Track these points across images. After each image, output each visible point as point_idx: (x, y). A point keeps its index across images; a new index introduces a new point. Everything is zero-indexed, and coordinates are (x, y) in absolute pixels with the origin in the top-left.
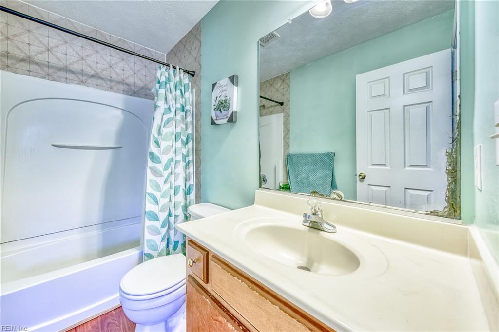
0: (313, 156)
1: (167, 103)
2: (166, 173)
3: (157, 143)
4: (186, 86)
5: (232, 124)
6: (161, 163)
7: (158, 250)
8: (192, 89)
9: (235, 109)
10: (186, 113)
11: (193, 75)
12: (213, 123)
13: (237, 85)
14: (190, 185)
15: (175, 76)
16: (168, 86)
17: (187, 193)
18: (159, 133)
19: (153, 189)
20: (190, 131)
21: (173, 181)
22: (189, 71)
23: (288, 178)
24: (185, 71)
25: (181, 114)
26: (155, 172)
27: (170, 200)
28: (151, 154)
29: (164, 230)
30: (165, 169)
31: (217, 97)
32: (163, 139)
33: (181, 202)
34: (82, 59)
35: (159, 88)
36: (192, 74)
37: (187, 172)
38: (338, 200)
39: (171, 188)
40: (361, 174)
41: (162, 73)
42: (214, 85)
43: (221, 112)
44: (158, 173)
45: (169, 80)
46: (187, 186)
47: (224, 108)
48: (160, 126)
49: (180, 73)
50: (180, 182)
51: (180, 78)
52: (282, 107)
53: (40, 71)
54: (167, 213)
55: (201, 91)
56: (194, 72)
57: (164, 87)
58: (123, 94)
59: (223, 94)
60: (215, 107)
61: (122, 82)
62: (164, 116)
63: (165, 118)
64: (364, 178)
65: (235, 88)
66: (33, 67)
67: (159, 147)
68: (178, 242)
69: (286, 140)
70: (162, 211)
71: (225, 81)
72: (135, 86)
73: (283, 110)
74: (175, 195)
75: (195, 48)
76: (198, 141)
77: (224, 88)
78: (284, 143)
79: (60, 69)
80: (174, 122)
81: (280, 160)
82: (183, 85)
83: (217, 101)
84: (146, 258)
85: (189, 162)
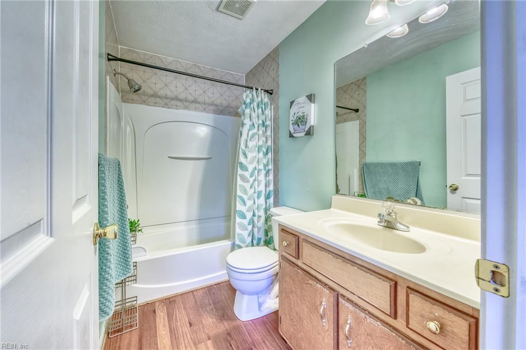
0: (393, 165)
1: (251, 121)
2: (251, 180)
3: (245, 154)
4: (266, 105)
5: (309, 136)
6: (248, 171)
7: (245, 243)
8: (271, 105)
9: (312, 124)
10: (266, 128)
11: (271, 94)
12: (291, 136)
13: (314, 103)
14: (269, 191)
15: (257, 97)
16: (252, 105)
17: (267, 197)
18: (246, 146)
19: (242, 193)
20: (269, 143)
21: (256, 188)
22: (268, 90)
23: (365, 188)
24: (265, 91)
25: (262, 129)
26: (244, 179)
27: (254, 203)
28: (241, 163)
29: (250, 227)
30: (251, 176)
31: (295, 114)
32: (249, 152)
33: (262, 205)
34: (186, 89)
35: (246, 108)
36: (270, 92)
37: (267, 179)
38: (413, 204)
39: (255, 192)
40: (453, 185)
41: (247, 96)
42: (292, 103)
43: (299, 126)
44: (246, 180)
45: (252, 100)
46: (267, 192)
47: (302, 123)
48: (247, 141)
49: (261, 93)
50: (262, 188)
51: (262, 98)
52: (357, 113)
53: (161, 102)
54: (252, 213)
55: (279, 107)
56: (272, 90)
57: (249, 107)
58: (213, 113)
59: (301, 110)
60: (293, 122)
61: (212, 104)
62: (250, 132)
63: (251, 133)
64: (456, 189)
65: (313, 105)
66: (158, 100)
67: (247, 158)
68: (261, 238)
69: (362, 149)
70: (248, 211)
71: (303, 99)
72: (221, 106)
73: (359, 117)
74: (258, 199)
75: (273, 69)
76: (276, 151)
77: (302, 105)
78: (359, 151)
79: (173, 99)
80: (257, 136)
81: (355, 169)
82: (264, 104)
83: (295, 117)
84: (237, 248)
85: (269, 170)
